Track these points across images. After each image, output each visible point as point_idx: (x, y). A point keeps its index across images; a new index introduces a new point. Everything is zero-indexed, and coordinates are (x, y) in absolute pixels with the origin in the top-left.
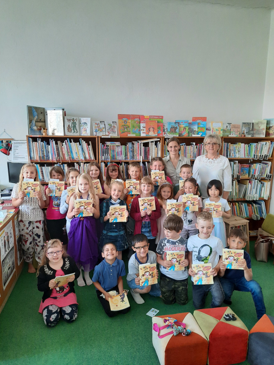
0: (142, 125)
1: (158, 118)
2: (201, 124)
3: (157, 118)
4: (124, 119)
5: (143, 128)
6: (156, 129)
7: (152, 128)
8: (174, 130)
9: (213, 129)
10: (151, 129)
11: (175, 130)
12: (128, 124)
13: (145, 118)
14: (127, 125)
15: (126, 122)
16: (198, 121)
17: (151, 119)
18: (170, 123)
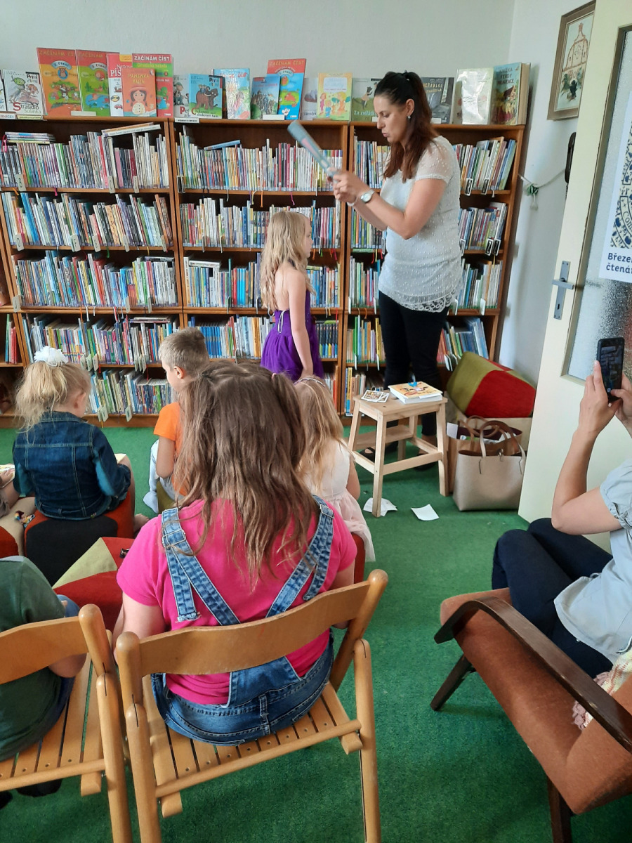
0: (113, 83)
1: (157, 62)
2: (290, 82)
3: (154, 62)
4: (59, 64)
5: (117, 91)
6: (151, 96)
7: (141, 91)
8: (207, 100)
9: (324, 96)
10: (139, 96)
11: (211, 99)
12: (70, 79)
13: (121, 60)
14: (69, 83)
15: (63, 75)
16: (282, 71)
17: (140, 65)
18: (194, 78)
